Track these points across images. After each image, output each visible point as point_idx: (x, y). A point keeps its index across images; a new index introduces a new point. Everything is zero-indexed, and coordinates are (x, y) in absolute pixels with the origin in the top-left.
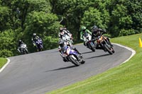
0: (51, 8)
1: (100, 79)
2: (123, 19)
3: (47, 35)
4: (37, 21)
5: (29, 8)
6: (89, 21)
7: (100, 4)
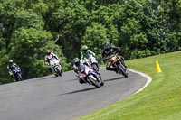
0: (43, 24)
1: (108, 113)
2: (135, 36)
3: (39, 59)
4: (26, 40)
5: (16, 24)
6: (93, 40)
7: (106, 17)
